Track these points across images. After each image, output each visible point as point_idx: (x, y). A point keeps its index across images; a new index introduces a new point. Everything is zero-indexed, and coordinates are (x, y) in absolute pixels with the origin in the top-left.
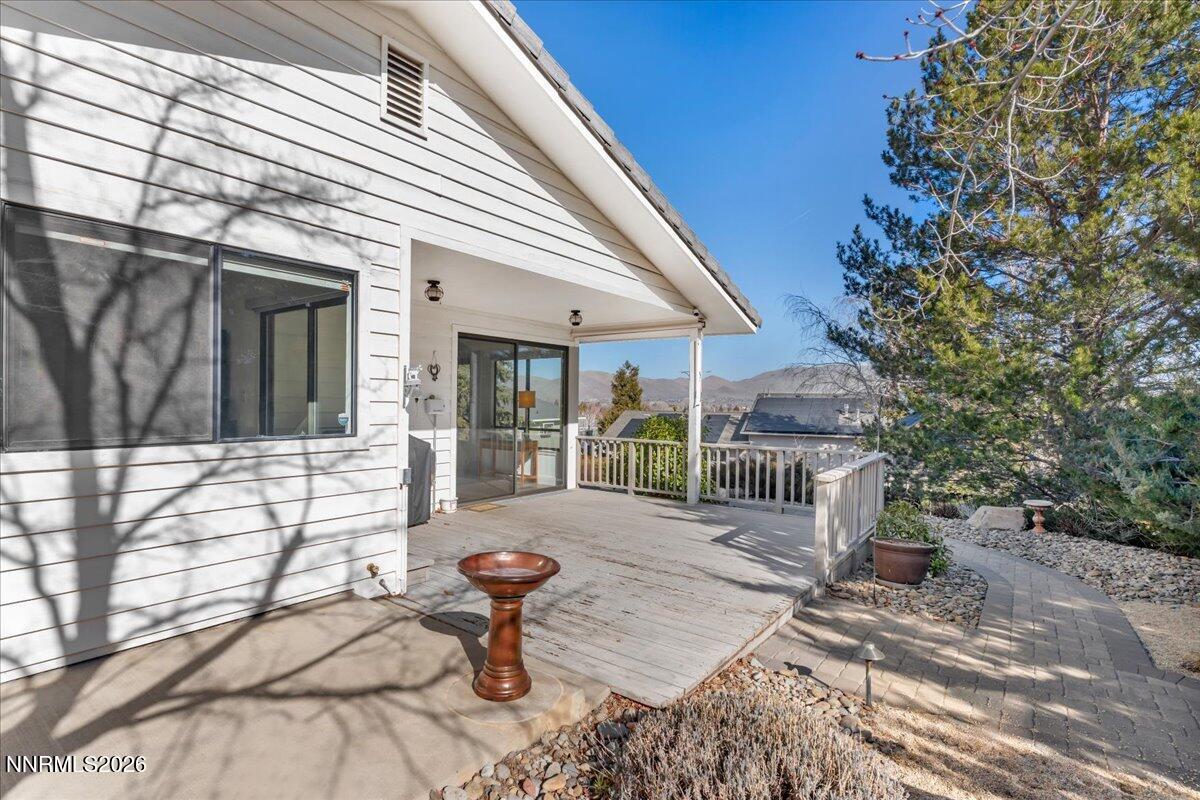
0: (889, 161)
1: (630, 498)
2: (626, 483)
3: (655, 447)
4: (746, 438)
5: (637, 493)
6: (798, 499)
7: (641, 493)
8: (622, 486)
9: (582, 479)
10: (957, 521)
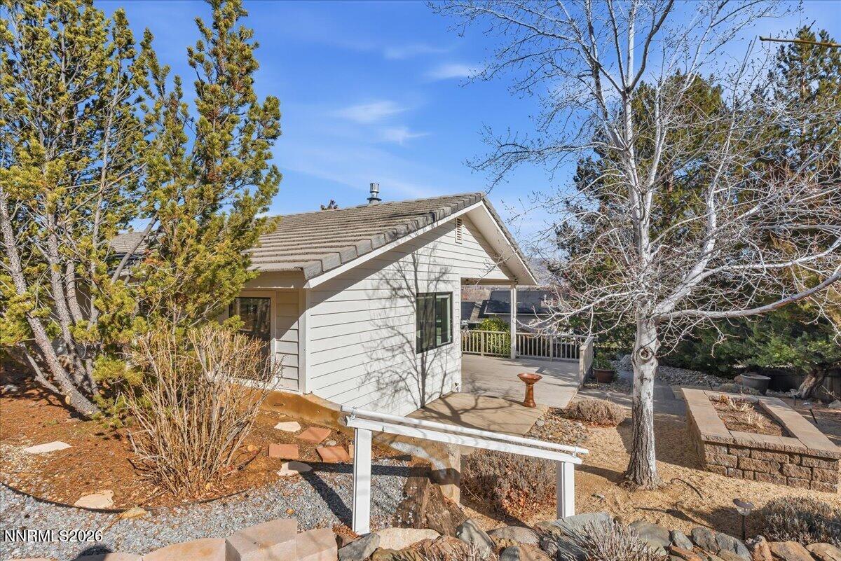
0: (576, 180)
1: (482, 358)
2: (479, 351)
3: (489, 334)
4: (487, 316)
5: (484, 355)
6: (544, 355)
7: (488, 355)
8: (477, 352)
9: (464, 350)
10: (616, 361)
